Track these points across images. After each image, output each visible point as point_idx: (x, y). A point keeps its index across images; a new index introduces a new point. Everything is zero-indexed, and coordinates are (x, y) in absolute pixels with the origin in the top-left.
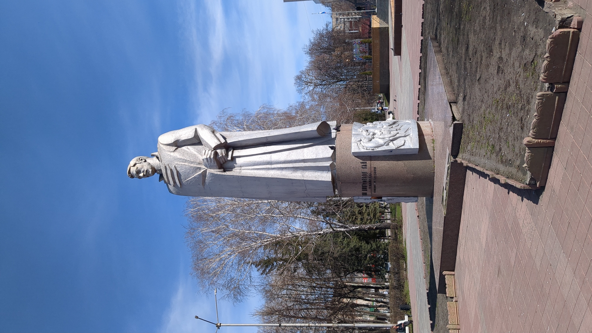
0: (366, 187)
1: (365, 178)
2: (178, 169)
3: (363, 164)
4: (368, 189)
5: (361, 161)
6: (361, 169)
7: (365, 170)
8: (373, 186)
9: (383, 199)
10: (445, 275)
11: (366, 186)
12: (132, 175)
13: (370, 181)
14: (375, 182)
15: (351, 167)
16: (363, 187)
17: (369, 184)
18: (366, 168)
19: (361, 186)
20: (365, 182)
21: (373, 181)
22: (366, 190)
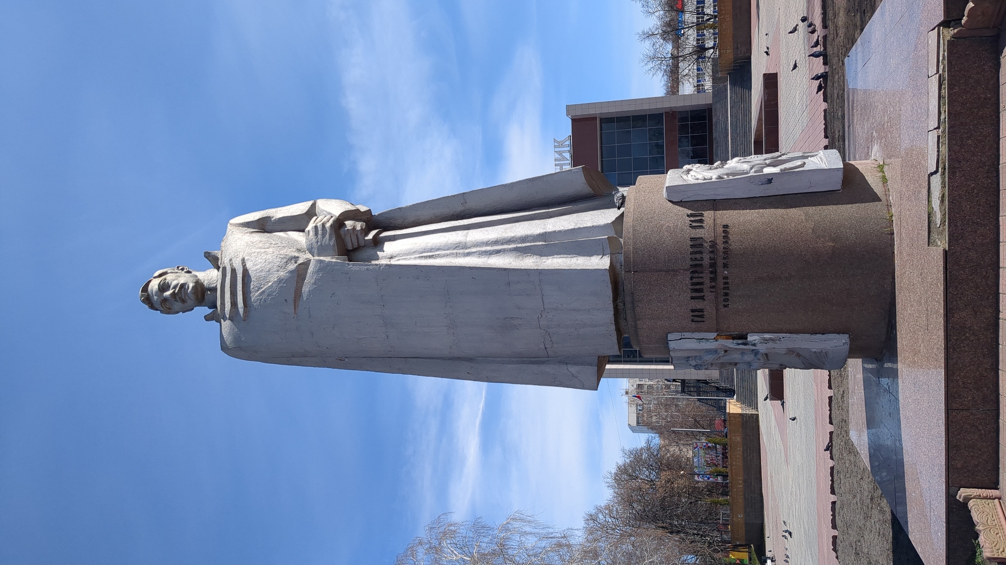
0: (701, 284)
1: (698, 256)
2: (249, 265)
3: (692, 219)
4: (707, 294)
5: (690, 212)
6: (689, 230)
7: (699, 233)
8: (720, 281)
9: (751, 338)
10: (967, 499)
11: (701, 280)
12: (148, 295)
13: (713, 265)
14: (725, 266)
15: (662, 226)
16: (693, 284)
17: (711, 272)
18: (701, 227)
19: (688, 281)
20: (696, 268)
21: (720, 262)
22: (702, 298)
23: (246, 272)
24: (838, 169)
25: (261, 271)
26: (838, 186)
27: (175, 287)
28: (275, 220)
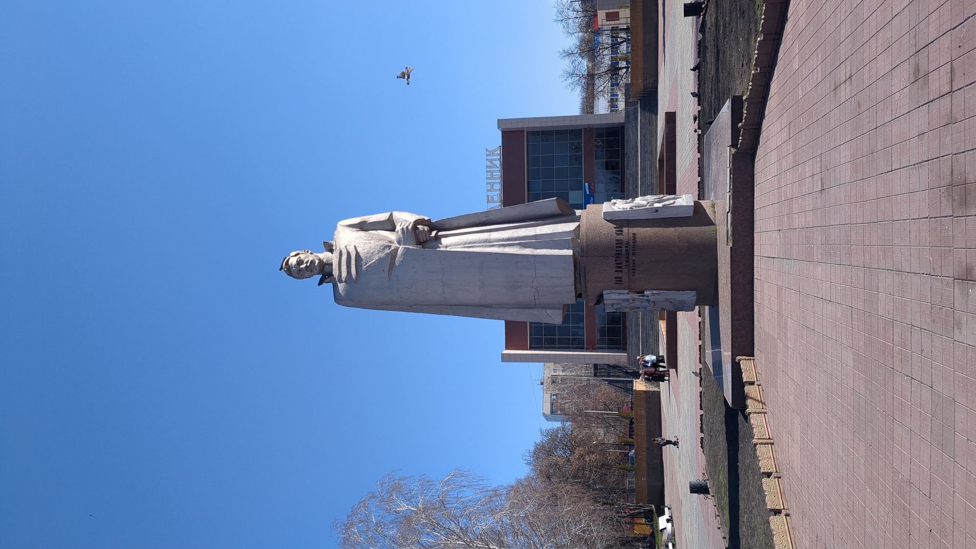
0: (621, 264)
1: (619, 249)
2: (359, 250)
3: (617, 229)
4: (625, 270)
5: (615, 226)
6: (615, 235)
7: (620, 237)
8: (631, 262)
9: (645, 293)
10: (740, 360)
11: (620, 262)
12: (289, 267)
13: (627, 254)
14: (634, 254)
15: (601, 233)
16: (617, 264)
17: (626, 258)
18: (622, 234)
19: (614, 262)
20: (618, 255)
21: (631, 252)
22: (621, 271)
23: (357, 254)
24: (691, 206)
25: (368, 253)
26: (691, 215)
27: (307, 262)
28: (369, 223)
